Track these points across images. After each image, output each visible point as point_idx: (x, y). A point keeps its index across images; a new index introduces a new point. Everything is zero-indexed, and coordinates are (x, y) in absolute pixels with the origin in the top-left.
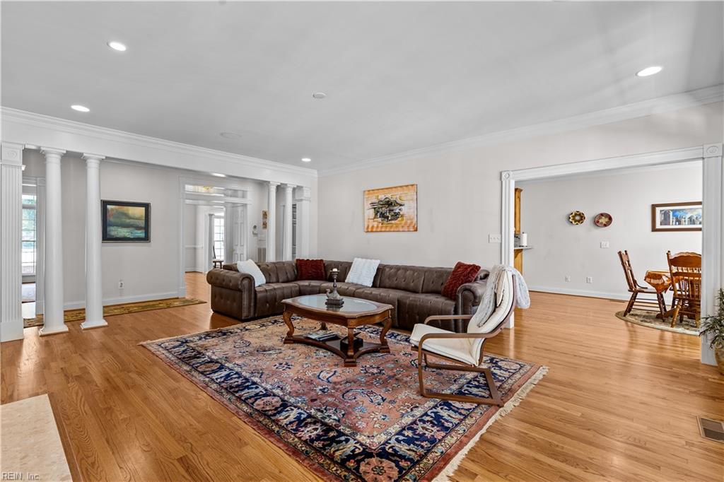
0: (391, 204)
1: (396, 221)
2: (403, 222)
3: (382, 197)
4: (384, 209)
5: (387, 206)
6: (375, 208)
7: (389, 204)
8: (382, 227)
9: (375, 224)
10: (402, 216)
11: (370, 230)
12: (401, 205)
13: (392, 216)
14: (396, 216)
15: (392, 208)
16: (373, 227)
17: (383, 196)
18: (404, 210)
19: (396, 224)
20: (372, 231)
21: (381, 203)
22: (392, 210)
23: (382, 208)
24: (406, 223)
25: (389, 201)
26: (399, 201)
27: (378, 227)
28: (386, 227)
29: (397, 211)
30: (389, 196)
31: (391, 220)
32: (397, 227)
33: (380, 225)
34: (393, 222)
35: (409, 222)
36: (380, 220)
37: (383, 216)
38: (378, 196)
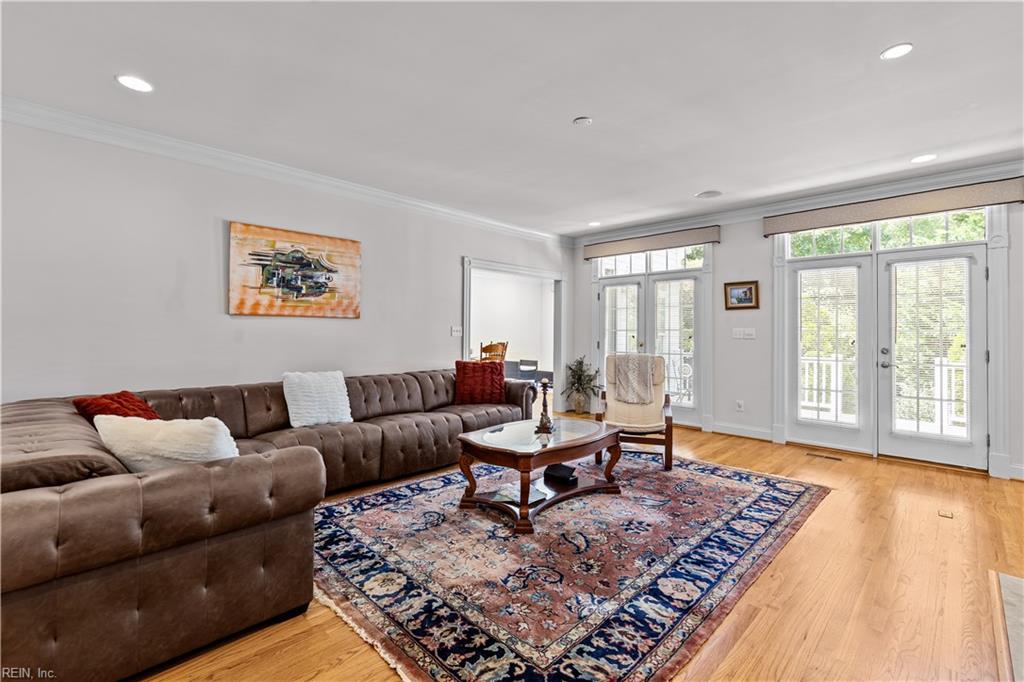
0: (308, 265)
1: (320, 299)
2: (334, 302)
3: (285, 246)
4: (288, 271)
5: (297, 267)
6: (264, 266)
7: (302, 263)
8: (282, 307)
9: (265, 300)
10: (332, 290)
11: (246, 311)
12: (330, 271)
13: (311, 287)
14: (318, 289)
15: (309, 273)
16: (257, 305)
17: (288, 245)
18: (337, 280)
19: (317, 303)
20: (254, 314)
21: (283, 258)
22: (311, 277)
23: (283, 268)
24: (340, 303)
25: (302, 258)
26: (326, 263)
27: (271, 305)
28: (295, 307)
29: (322, 280)
30: (304, 248)
31: (304, 295)
32: (320, 309)
33: (279, 302)
34: (312, 299)
35: (346, 302)
36: (278, 291)
37: (285, 283)
38: (274, 242)
